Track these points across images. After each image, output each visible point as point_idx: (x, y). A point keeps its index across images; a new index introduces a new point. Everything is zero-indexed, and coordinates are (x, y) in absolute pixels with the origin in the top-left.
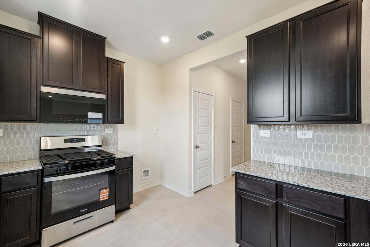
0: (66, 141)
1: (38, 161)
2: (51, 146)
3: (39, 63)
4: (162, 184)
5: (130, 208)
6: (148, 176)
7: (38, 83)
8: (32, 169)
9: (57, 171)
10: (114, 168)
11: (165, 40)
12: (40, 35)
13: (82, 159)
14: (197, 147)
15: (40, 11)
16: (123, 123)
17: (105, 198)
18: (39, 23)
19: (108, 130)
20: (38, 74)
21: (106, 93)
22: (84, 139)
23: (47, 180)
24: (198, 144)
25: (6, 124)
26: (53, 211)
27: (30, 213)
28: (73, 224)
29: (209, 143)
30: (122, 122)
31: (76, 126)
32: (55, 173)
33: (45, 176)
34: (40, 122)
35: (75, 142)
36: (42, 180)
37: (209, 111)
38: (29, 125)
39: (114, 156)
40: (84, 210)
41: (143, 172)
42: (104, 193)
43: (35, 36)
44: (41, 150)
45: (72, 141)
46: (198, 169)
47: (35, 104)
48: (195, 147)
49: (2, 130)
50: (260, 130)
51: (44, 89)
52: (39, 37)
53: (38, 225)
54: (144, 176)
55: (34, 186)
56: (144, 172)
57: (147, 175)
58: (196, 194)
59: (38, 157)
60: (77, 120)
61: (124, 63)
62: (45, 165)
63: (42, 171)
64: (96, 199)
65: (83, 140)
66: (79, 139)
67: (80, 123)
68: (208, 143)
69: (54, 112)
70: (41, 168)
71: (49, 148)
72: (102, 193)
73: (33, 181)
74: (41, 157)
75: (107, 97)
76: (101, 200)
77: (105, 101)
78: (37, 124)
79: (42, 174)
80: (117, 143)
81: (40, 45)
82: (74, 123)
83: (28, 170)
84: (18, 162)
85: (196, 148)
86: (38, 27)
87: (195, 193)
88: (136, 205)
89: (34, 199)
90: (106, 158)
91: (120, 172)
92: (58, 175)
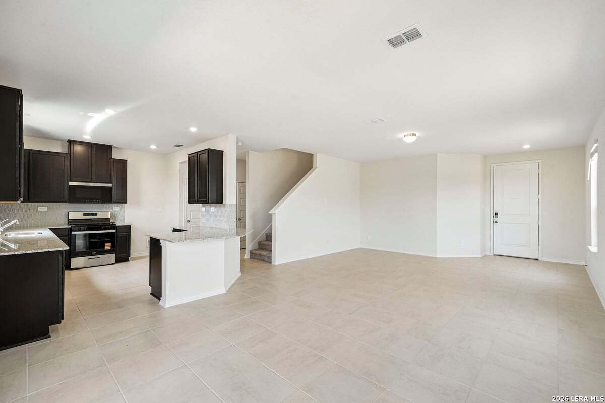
0: (85, 214)
2: (76, 217)
3: (68, 169)
5: (129, 261)
7: (68, 180)
8: (65, 227)
10: (115, 231)
11: (153, 147)
12: (69, 152)
13: (93, 224)
14: (189, 221)
17: (108, 248)
19: (116, 208)
20: (68, 175)
21: (112, 183)
23: (73, 233)
24: (190, 219)
25: (50, 203)
26: (76, 250)
28: (88, 259)
30: (126, 203)
31: (91, 205)
32: (77, 230)
33: (73, 231)
34: (69, 203)
35: (91, 215)
36: (71, 233)
38: (63, 204)
39: (116, 224)
40: (95, 253)
42: (108, 245)
43: (66, 154)
44: (69, 219)
45: (88, 214)
47: (66, 192)
48: (187, 221)
49: (47, 207)
51: (71, 184)
52: (69, 154)
55: (67, 236)
59: (68, 223)
60: (92, 201)
61: (127, 160)
63: (71, 228)
65: (96, 214)
66: (93, 213)
67: (93, 203)
69: (77, 197)
70: (69, 227)
72: (106, 245)
73: (66, 233)
75: (113, 186)
76: (105, 249)
77: (112, 188)
78: (67, 203)
79: (71, 230)
80: (124, 218)
81: (69, 159)
82: (90, 203)
88: (133, 260)
90: (109, 224)
91: (120, 234)
92: (79, 230)
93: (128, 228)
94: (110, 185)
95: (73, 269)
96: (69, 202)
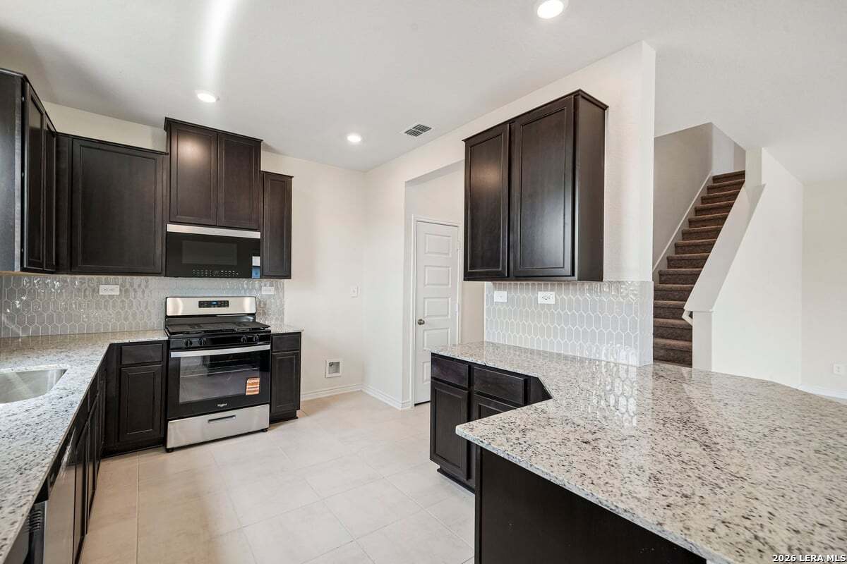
0: (202, 304)
1: (163, 332)
2: (184, 311)
3: (165, 191)
4: (363, 390)
5: (297, 418)
6: (339, 372)
7: (164, 219)
8: (156, 339)
9: (187, 344)
10: (268, 347)
11: (354, 139)
12: (167, 150)
13: (221, 331)
14: (421, 322)
15: (167, 116)
16: (290, 278)
17: (254, 391)
18: (166, 128)
19: (267, 289)
20: (164, 207)
21: (262, 230)
22: (228, 301)
23: (174, 354)
24: (424, 318)
25: (124, 277)
26: (181, 401)
27: (154, 398)
28: (207, 421)
29: (449, 317)
30: (289, 276)
32: (184, 346)
33: (172, 349)
34: (166, 276)
35: (214, 306)
36: (168, 355)
37: (450, 256)
38: (153, 280)
39: (269, 328)
40: (223, 405)
41: (328, 364)
42: (253, 384)
43: (161, 153)
44: (167, 317)
45: (209, 304)
46: (424, 363)
47: (159, 249)
48: (417, 321)
49: (119, 286)
50: (495, 292)
51: (172, 228)
52: (166, 154)
53: (163, 416)
54: (329, 373)
55: (159, 363)
56: (331, 364)
57: (337, 371)
58: (417, 407)
59: (163, 327)
60: (216, 272)
61: (292, 177)
62: (171, 334)
63: (168, 342)
64: (241, 392)
65: (225, 304)
66: (221, 301)
67: (220, 277)
68: (447, 315)
69: (185, 261)
70: (166, 338)
71: (179, 314)
72: (250, 384)
73: (157, 355)
74: (167, 326)
75: (262, 235)
76: (247, 394)
77: (260, 242)
78: (163, 277)
79: (167, 346)
80: (281, 312)
81: (166, 165)
82: (212, 277)
83: (151, 339)
84: (138, 332)
85: (420, 324)
86: (165, 133)
87: (416, 405)
88: (307, 414)
89: (158, 380)
90: (256, 330)
91: (278, 355)
92: (188, 349)
93: (295, 338)
94: (257, 235)
95: (172, 450)
96: (168, 274)
